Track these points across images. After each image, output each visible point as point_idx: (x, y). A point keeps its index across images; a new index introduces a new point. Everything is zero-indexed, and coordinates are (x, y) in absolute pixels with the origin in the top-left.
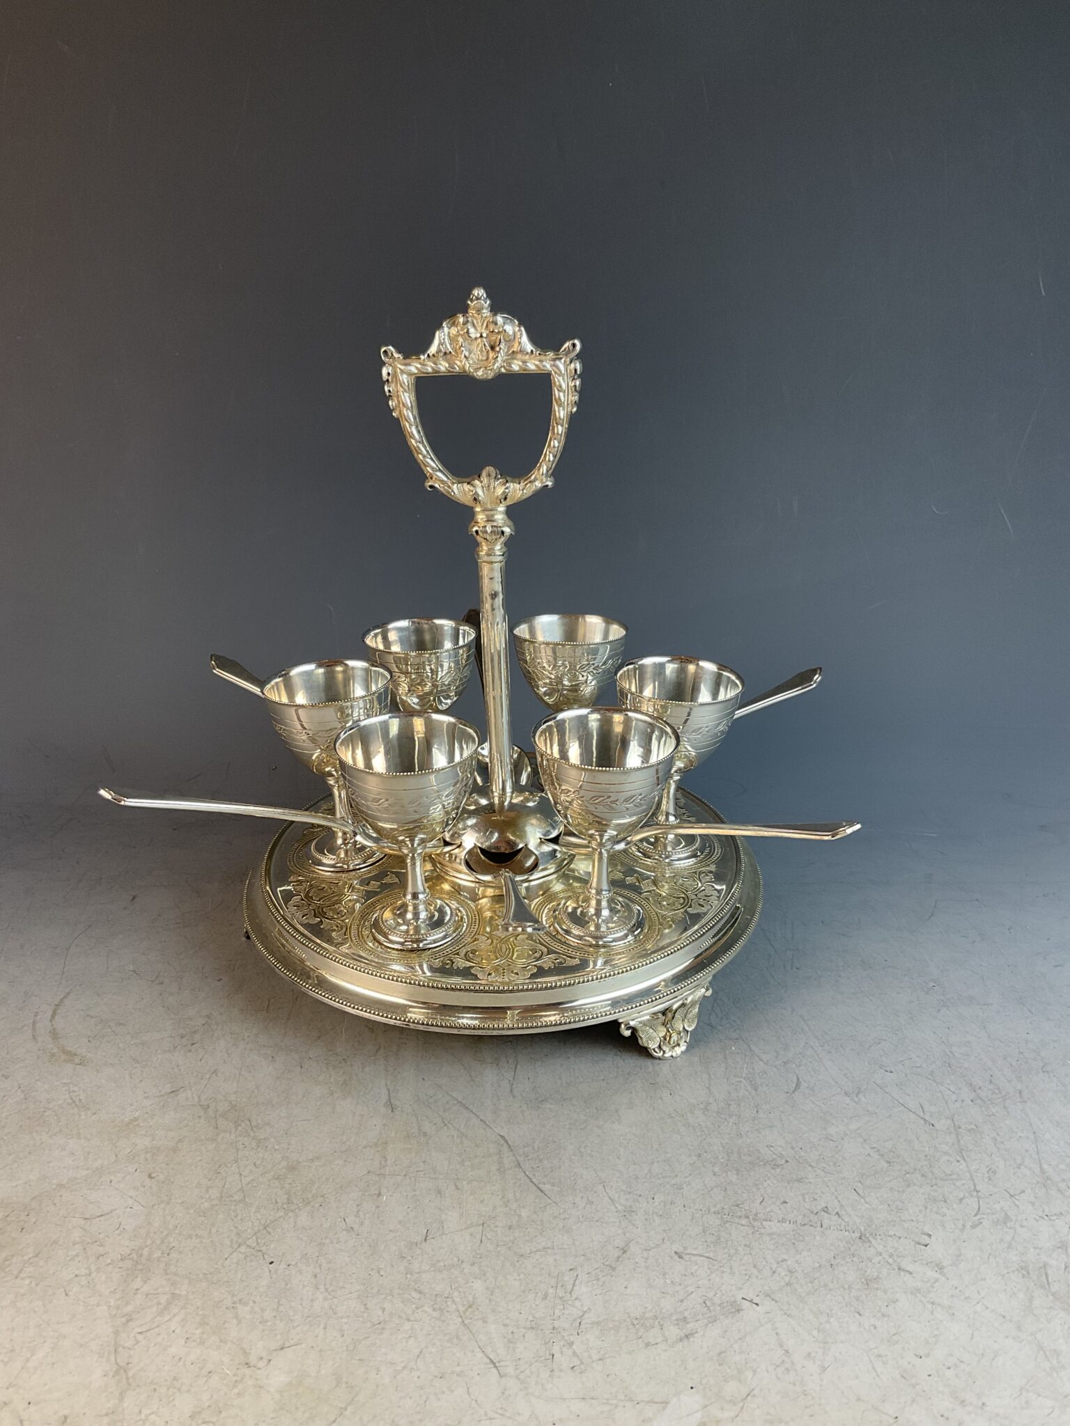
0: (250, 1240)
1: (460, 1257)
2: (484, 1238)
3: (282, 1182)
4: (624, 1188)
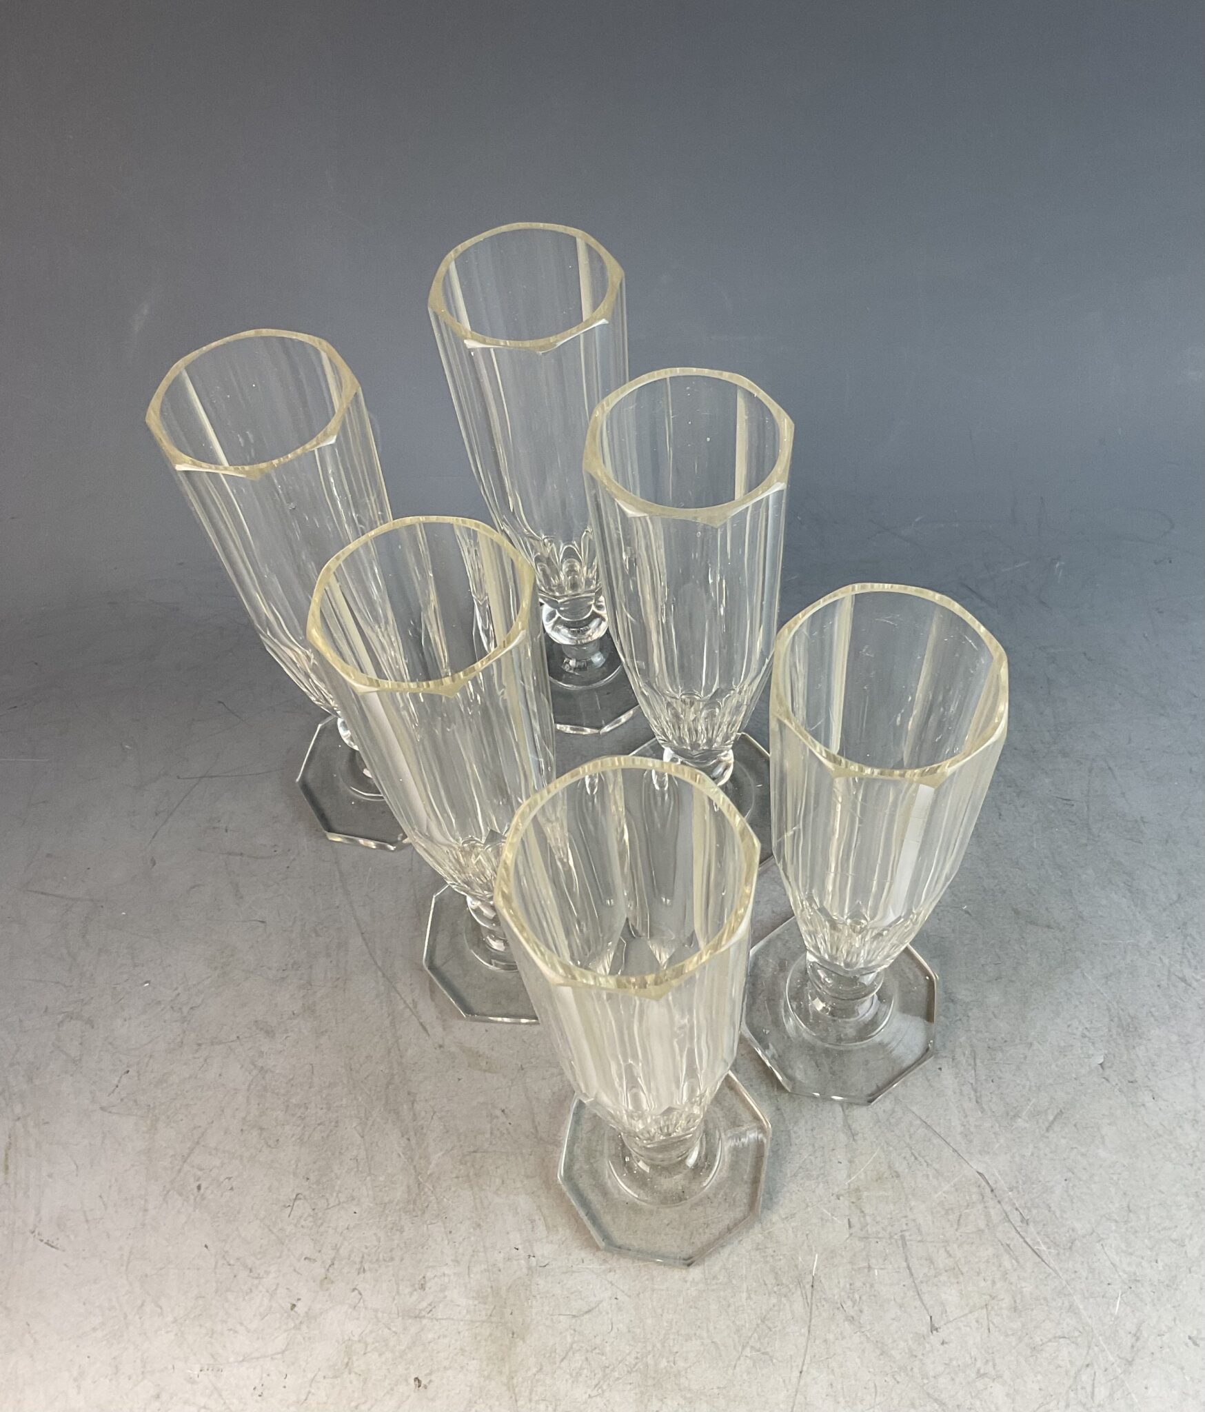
0: (753, 1340)
1: (972, 1354)
2: (991, 1325)
3: (763, 1254)
4: (1124, 1249)
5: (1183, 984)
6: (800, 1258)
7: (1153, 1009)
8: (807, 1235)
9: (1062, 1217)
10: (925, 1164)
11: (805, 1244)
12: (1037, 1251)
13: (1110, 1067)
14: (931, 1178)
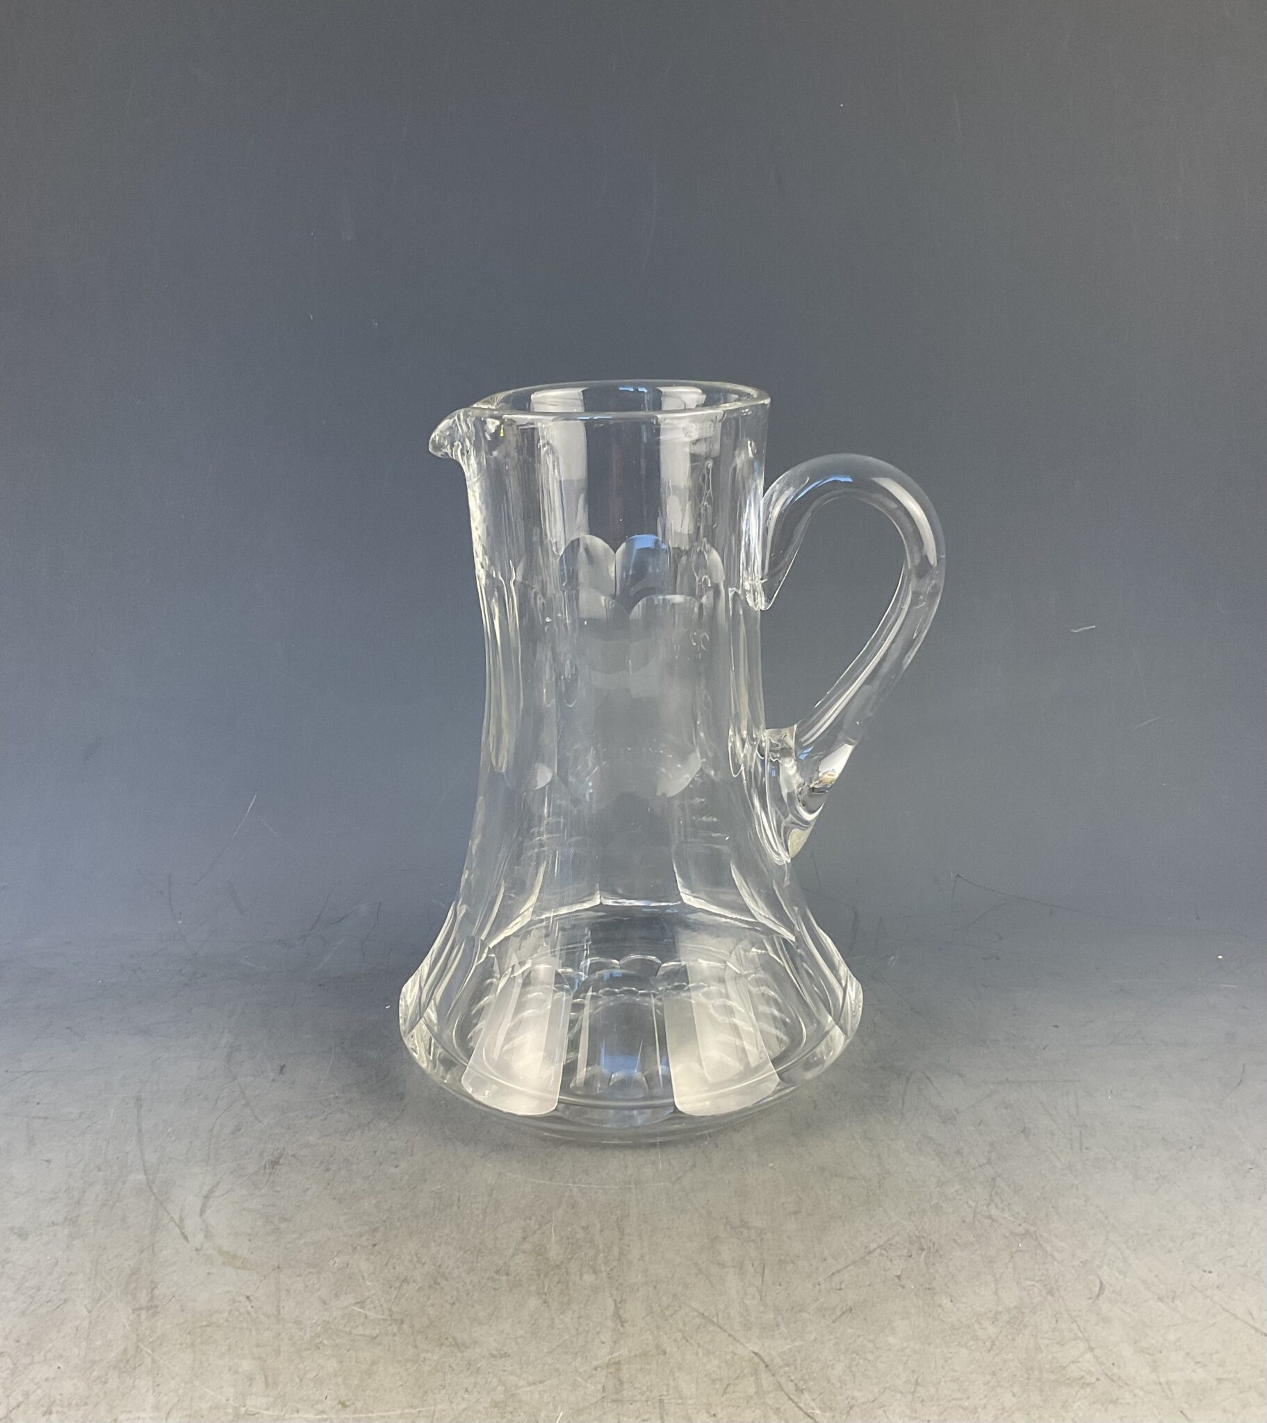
5: (988, 1221)
6: (542, 1415)
7: (956, 1238)
8: (554, 1397)
9: (841, 1387)
10: (696, 1346)
11: (551, 1404)
12: (811, 1415)
13: (908, 1278)
14: (701, 1355)
